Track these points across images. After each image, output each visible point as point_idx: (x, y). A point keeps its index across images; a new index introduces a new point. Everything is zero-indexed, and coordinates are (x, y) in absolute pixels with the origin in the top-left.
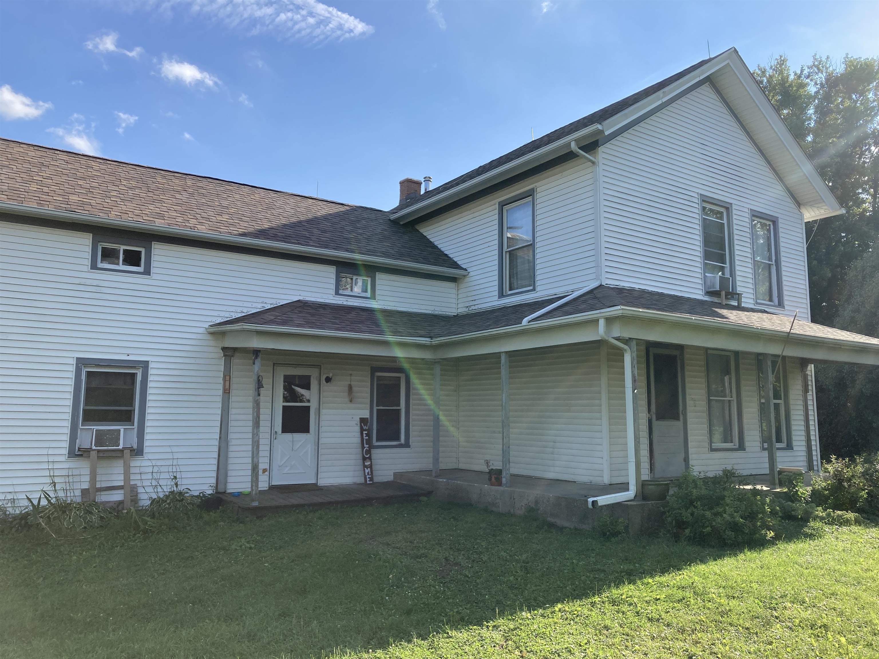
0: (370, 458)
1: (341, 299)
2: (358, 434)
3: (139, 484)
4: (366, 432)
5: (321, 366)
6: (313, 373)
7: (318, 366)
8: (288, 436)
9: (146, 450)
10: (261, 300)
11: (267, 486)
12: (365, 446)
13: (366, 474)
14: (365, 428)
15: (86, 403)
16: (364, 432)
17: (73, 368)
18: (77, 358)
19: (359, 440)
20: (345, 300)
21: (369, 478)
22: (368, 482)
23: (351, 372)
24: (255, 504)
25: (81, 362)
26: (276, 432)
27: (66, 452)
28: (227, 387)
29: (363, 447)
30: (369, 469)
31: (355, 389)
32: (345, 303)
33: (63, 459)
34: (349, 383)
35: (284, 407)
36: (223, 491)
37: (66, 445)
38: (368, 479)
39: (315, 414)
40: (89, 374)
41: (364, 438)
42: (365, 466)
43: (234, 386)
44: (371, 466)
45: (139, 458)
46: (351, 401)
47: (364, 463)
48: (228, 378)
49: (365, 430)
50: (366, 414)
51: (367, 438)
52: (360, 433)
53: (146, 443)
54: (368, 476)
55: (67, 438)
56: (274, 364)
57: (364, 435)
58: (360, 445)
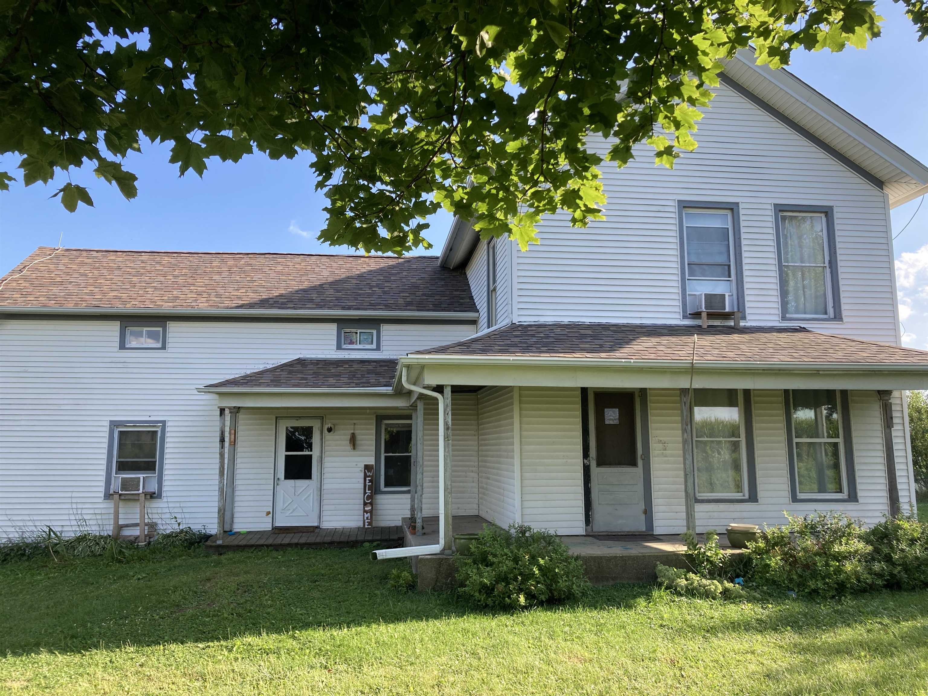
0: (371, 504)
1: (343, 353)
2: (362, 481)
3: (159, 522)
4: (370, 478)
5: (323, 417)
6: (316, 425)
7: (320, 417)
8: (291, 482)
9: (164, 494)
10: (264, 361)
11: (271, 527)
12: (367, 491)
13: (365, 519)
14: (368, 474)
15: (119, 456)
16: (367, 479)
17: (107, 429)
18: (110, 421)
19: (362, 486)
20: (346, 353)
21: (367, 522)
22: (366, 526)
23: (355, 421)
24: (219, 542)
25: (114, 424)
26: (278, 479)
27: (102, 495)
28: (233, 439)
29: (365, 493)
30: (369, 514)
31: (358, 437)
32: (347, 357)
33: (101, 500)
34: (352, 431)
35: (287, 456)
36: (229, 530)
37: (103, 489)
38: (366, 524)
39: (318, 463)
40: (121, 432)
41: (367, 484)
42: (365, 511)
43: (240, 439)
44: (371, 512)
45: (159, 500)
46: (354, 449)
47: (364, 508)
48: (233, 432)
49: (368, 477)
50: (371, 461)
51: (370, 484)
52: (363, 480)
53: (164, 489)
54: (366, 521)
55: (103, 484)
56: (276, 418)
57: (367, 481)
58: (362, 491)
